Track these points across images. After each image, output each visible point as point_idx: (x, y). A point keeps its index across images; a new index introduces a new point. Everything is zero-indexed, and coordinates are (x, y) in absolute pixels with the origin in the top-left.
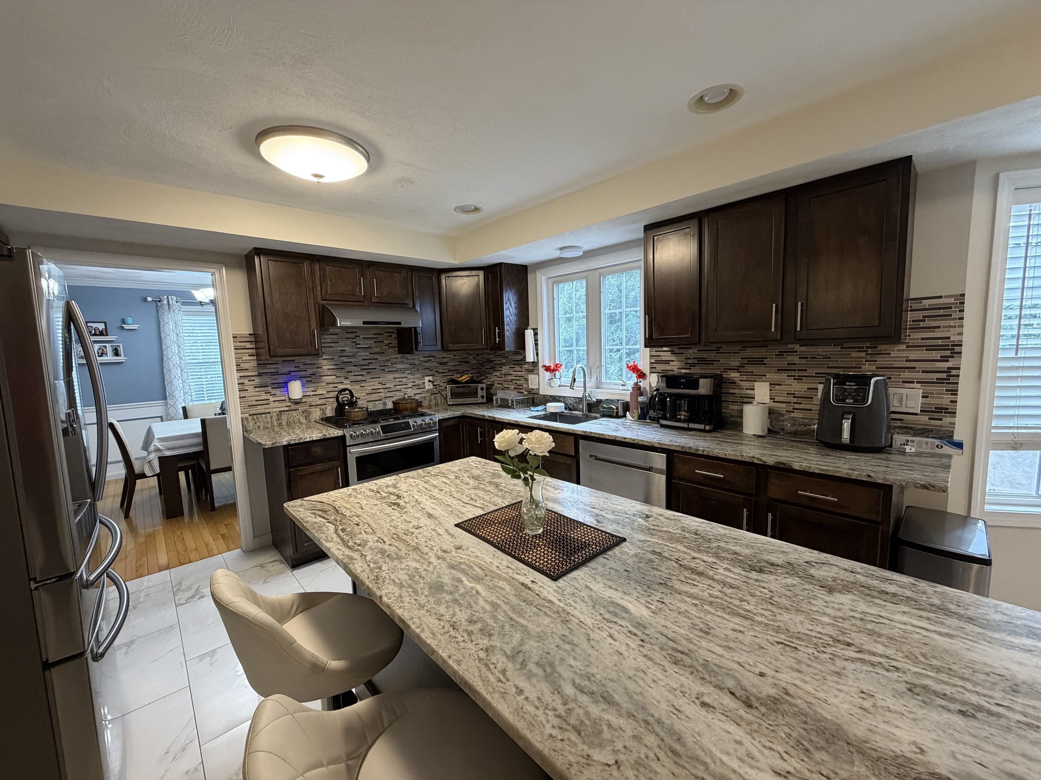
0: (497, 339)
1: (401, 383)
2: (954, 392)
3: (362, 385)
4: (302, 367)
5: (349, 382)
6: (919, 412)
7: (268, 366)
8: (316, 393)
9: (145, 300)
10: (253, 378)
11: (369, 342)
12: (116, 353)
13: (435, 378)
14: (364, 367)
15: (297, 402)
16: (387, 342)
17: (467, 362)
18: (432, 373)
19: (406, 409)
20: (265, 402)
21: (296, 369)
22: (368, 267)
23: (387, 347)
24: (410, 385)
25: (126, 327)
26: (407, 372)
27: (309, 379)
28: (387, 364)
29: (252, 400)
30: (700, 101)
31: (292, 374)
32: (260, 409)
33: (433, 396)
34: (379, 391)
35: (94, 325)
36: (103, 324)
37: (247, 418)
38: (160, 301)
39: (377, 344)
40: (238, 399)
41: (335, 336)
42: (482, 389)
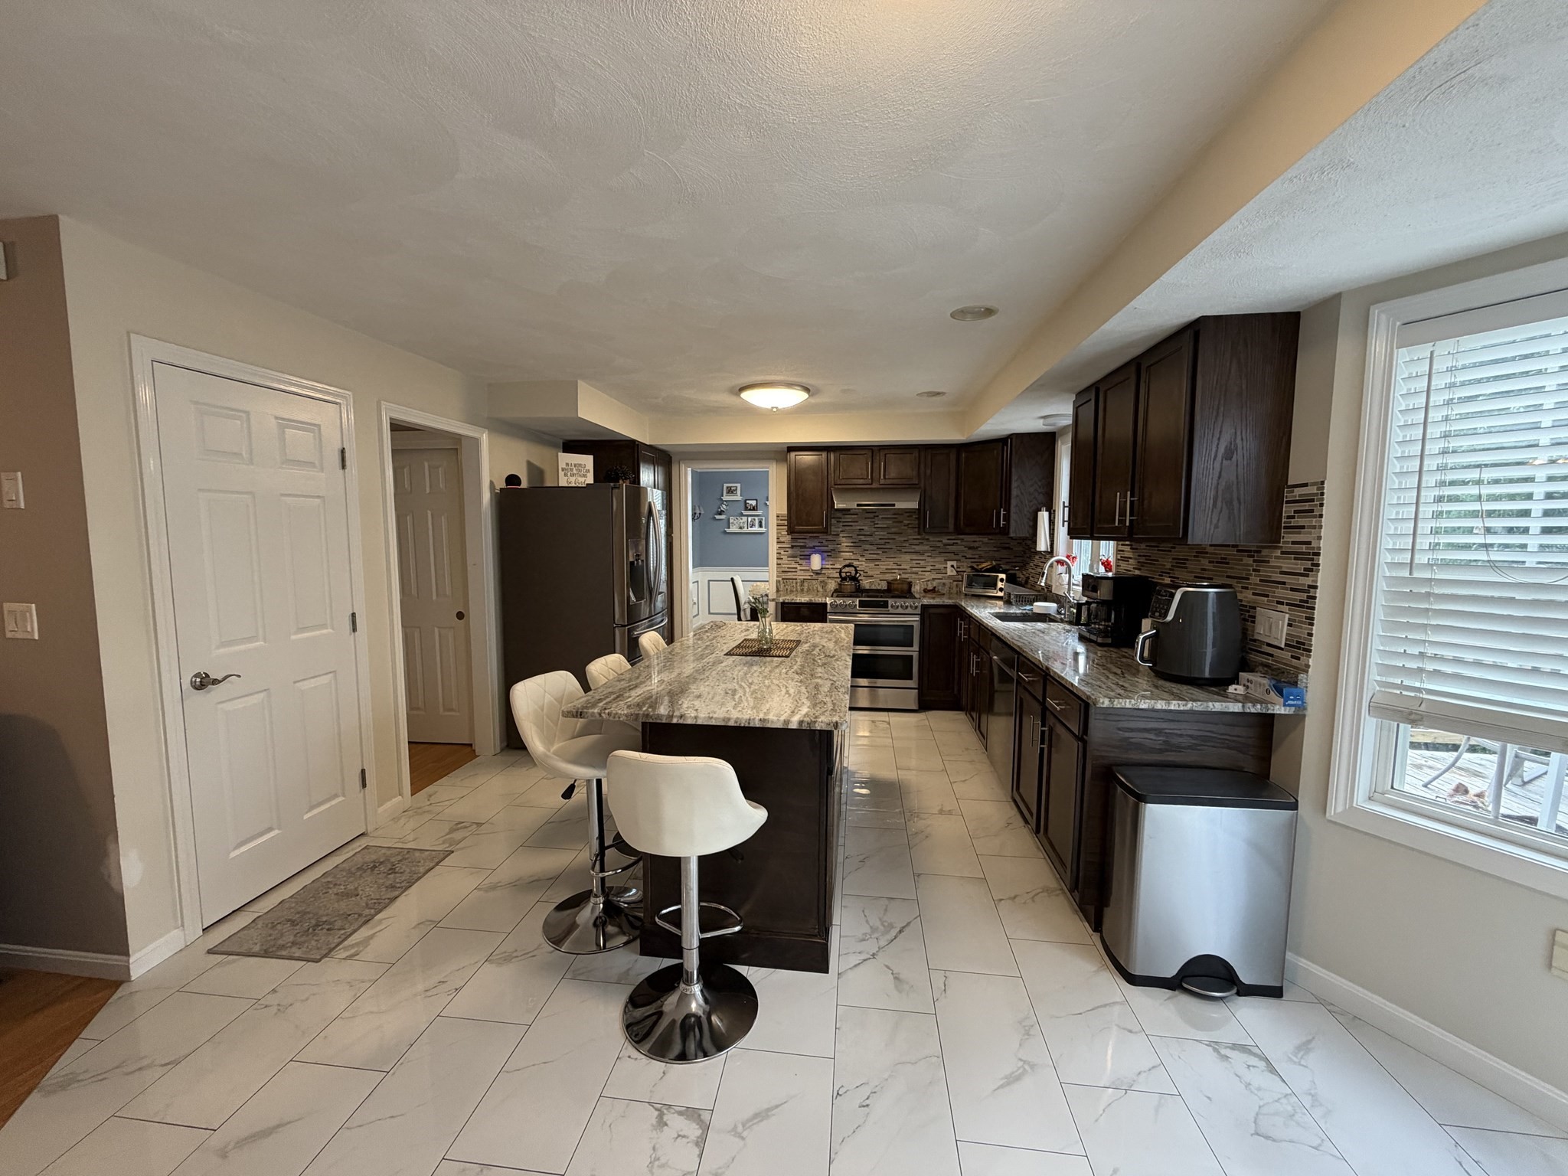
0: (1002, 522)
1: (918, 566)
2: (1310, 620)
3: (877, 563)
4: (825, 543)
5: (864, 559)
6: (1283, 646)
7: (799, 540)
8: (834, 567)
10: (787, 549)
11: (888, 522)
13: (959, 564)
14: (880, 547)
15: (817, 573)
16: (906, 522)
17: (1009, 548)
18: (957, 557)
19: (897, 590)
20: (794, 570)
21: (819, 544)
22: (880, 450)
23: (906, 528)
24: (928, 569)
26: (926, 554)
27: (829, 554)
28: (904, 545)
29: (785, 567)
30: (960, 314)
31: (816, 548)
32: (790, 575)
33: (955, 583)
34: (893, 571)
35: (750, 503)
36: (755, 501)
37: (779, 581)
39: (895, 524)
40: (776, 565)
41: (856, 516)
42: (1002, 580)
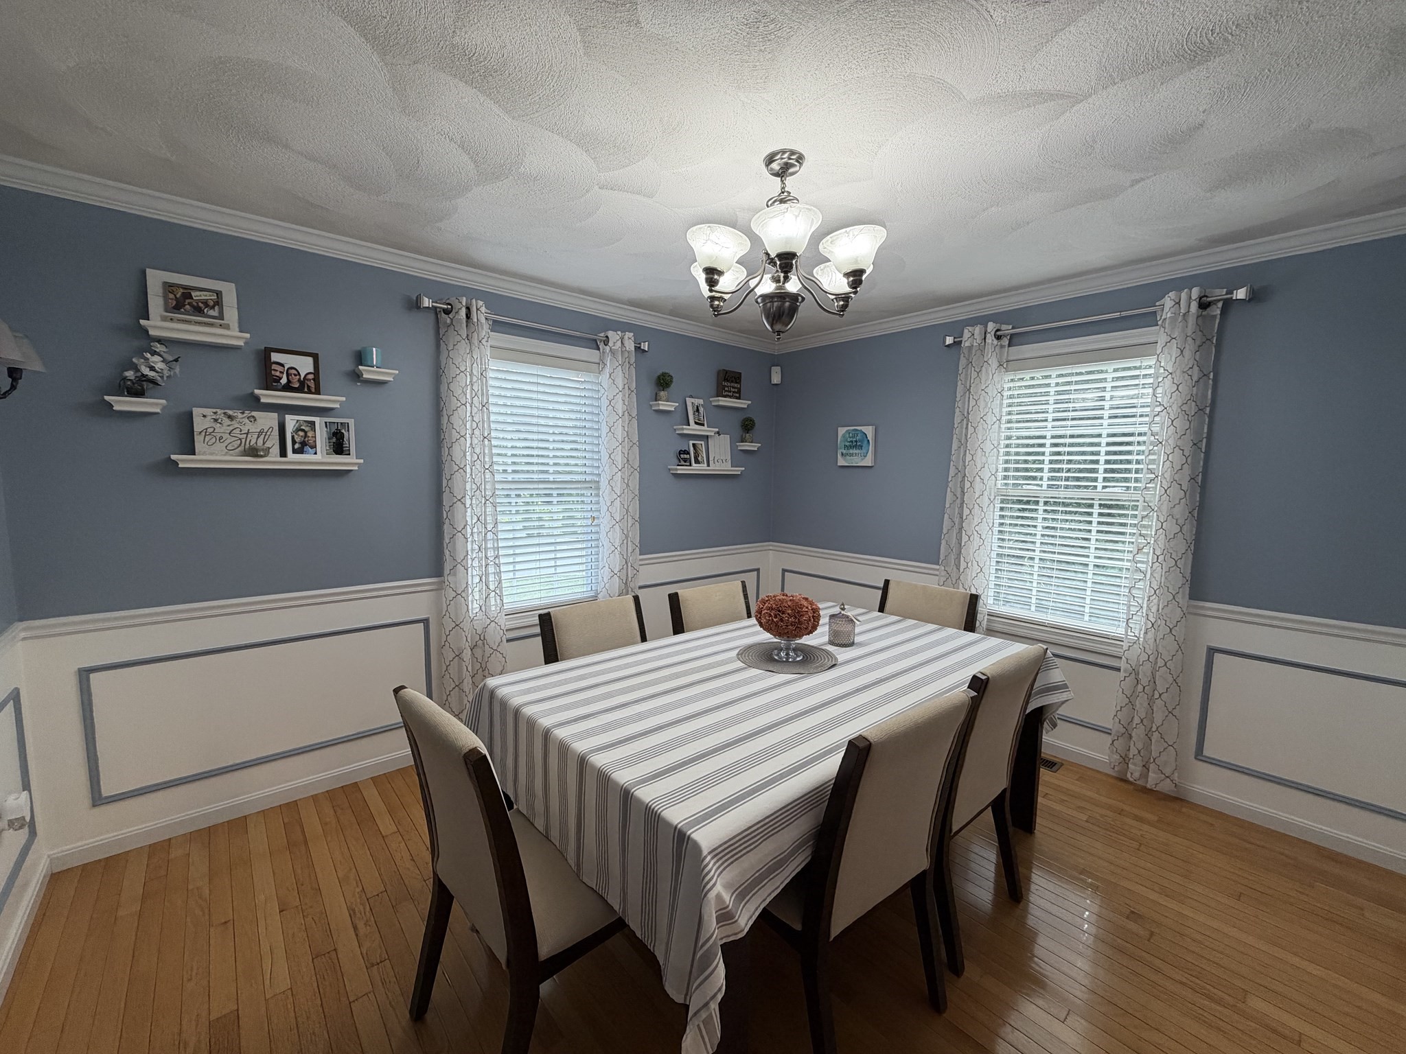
9: (415, 305)
12: (339, 447)
25: (368, 373)
35: (289, 360)
36: (310, 360)
38: (447, 312)
